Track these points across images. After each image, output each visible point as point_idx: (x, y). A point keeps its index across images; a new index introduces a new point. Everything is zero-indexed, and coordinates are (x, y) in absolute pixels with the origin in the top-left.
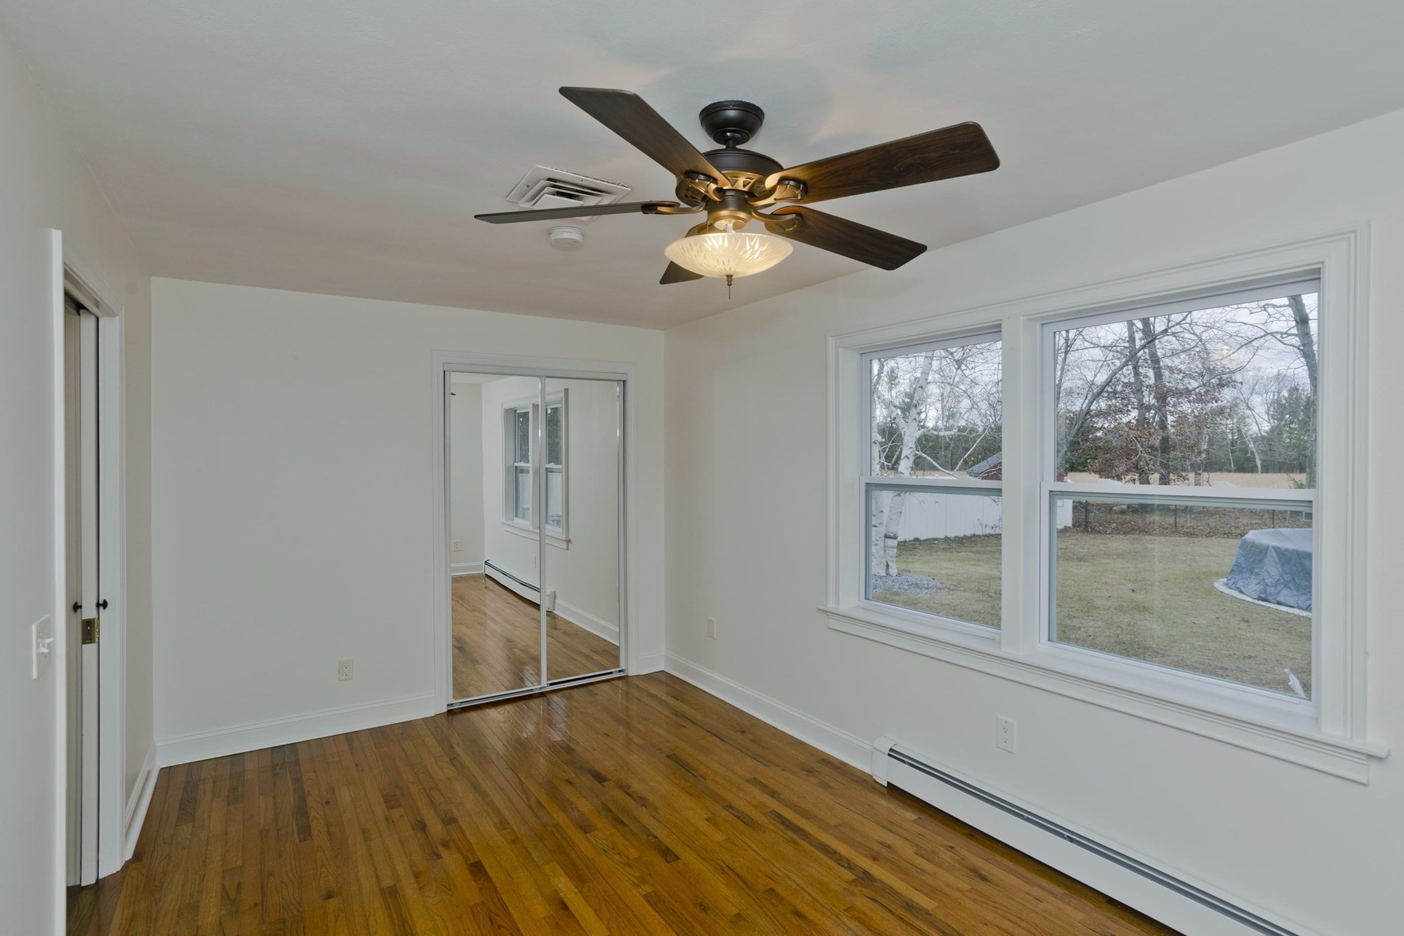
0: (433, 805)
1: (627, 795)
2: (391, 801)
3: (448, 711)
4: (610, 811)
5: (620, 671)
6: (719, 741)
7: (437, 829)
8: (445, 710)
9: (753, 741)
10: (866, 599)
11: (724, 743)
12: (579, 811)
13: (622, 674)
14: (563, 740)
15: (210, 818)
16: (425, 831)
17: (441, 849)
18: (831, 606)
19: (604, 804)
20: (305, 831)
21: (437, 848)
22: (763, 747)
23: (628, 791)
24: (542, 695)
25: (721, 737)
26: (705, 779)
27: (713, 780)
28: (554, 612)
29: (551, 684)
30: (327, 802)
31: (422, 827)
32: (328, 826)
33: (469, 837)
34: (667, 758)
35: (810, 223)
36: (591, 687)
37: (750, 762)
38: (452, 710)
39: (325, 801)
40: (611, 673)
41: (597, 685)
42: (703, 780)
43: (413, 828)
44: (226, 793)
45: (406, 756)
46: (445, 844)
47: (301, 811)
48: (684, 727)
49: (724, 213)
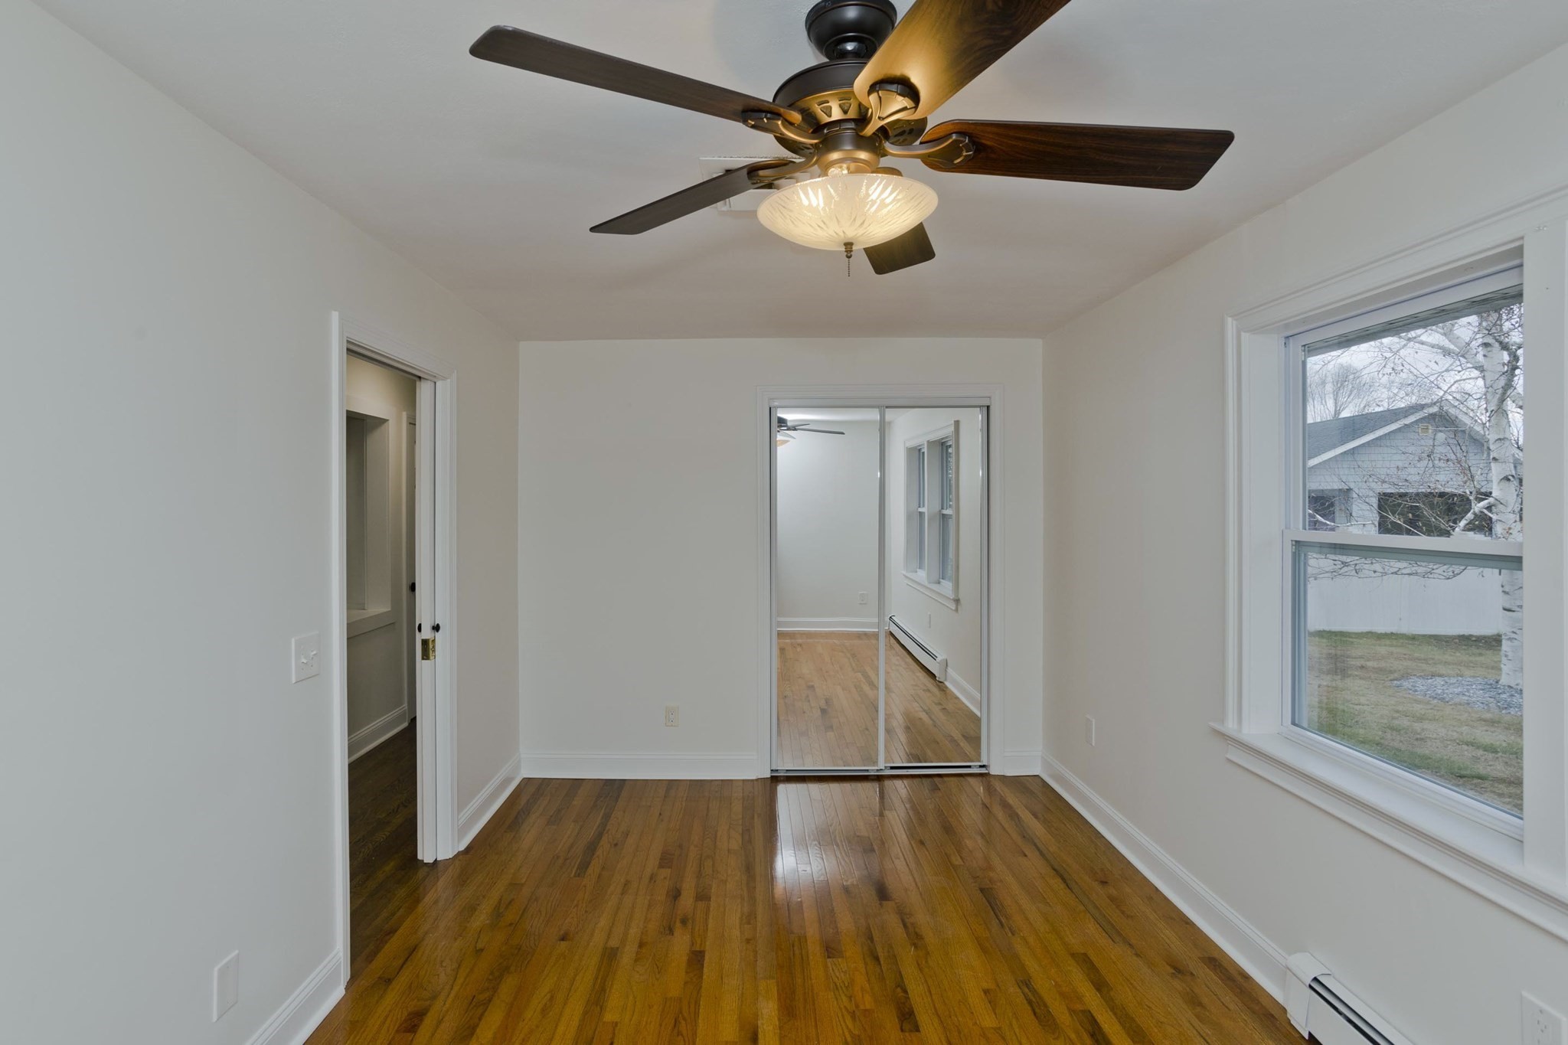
0: (699, 875)
1: (902, 926)
2: (665, 861)
3: (772, 777)
4: (871, 938)
5: (981, 766)
6: (1063, 886)
7: (687, 901)
8: (769, 776)
9: (1112, 899)
10: (1294, 723)
11: (1068, 891)
12: (836, 927)
13: (983, 771)
14: (869, 838)
15: (528, 832)
16: (675, 901)
17: (678, 924)
18: (1230, 726)
19: (868, 928)
20: (584, 866)
21: (675, 922)
22: (1123, 912)
23: (907, 920)
24: (879, 778)
25: (1069, 882)
26: (1013, 935)
27: (1024, 939)
28: (946, 683)
29: (892, 768)
30: (616, 845)
31: (675, 894)
32: (603, 868)
33: (710, 920)
34: (979, 892)
35: (988, 143)
36: (937, 780)
37: (1092, 928)
38: (777, 777)
39: (615, 842)
40: (969, 767)
41: (946, 779)
42: (1010, 935)
43: (668, 892)
44: (551, 814)
45: (707, 815)
46: (684, 922)
47: (592, 848)
48: (1026, 856)
49: (835, 156)
